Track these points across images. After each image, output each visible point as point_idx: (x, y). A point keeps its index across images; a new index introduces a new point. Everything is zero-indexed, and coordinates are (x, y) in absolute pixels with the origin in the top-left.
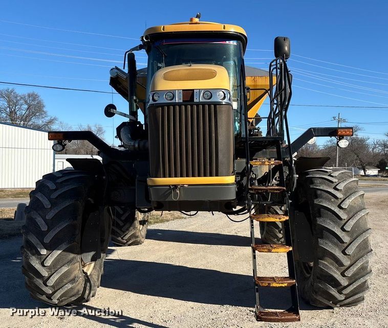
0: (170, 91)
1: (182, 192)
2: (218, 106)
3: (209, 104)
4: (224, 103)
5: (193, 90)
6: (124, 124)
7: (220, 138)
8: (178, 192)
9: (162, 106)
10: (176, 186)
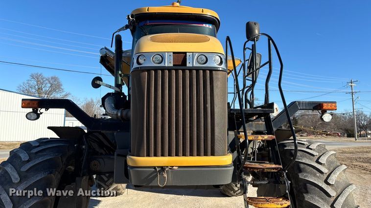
0: (158, 54)
1: (170, 176)
2: (214, 72)
3: (204, 70)
4: (220, 69)
5: (185, 53)
6: (108, 95)
7: (216, 110)
8: (166, 176)
9: (149, 70)
10: (163, 168)
